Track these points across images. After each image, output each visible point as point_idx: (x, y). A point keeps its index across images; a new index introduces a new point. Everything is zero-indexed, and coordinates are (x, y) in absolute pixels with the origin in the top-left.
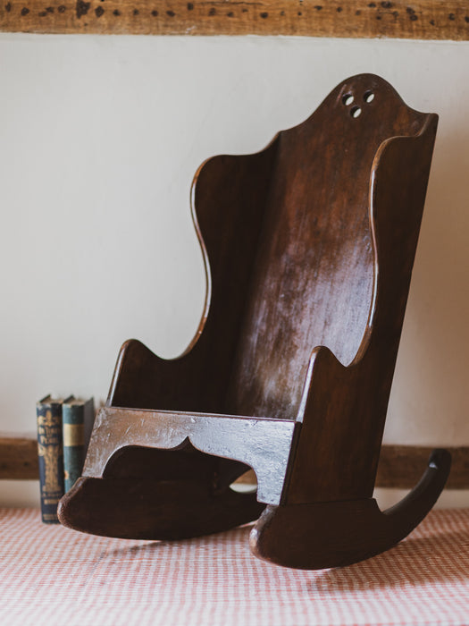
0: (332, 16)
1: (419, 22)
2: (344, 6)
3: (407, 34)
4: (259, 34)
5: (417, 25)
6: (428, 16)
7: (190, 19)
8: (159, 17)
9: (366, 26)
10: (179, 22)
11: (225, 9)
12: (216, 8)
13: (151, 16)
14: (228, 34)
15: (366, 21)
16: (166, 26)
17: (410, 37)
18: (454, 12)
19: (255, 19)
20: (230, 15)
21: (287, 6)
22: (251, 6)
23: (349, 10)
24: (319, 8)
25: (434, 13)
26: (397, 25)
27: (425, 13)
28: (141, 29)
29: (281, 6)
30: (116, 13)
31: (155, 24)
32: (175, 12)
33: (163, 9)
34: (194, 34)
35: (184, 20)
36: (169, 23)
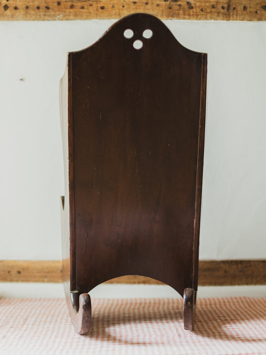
0: (142, 7)
1: (194, 10)
2: (150, 2)
3: (187, 17)
4: (100, 19)
5: (193, 12)
6: (199, 6)
7: (59, 11)
8: (41, 10)
9: (162, 13)
10: (52, 13)
11: (80, 4)
12: (74, 4)
13: (36, 9)
14: (81, 19)
15: (163, 10)
16: (45, 15)
17: (189, 19)
18: (215, 4)
19: (97, 10)
20: (82, 8)
21: (116, 2)
22: (95, 3)
23: (152, 3)
24: (135, 3)
25: (203, 4)
26: (181, 12)
27: (198, 4)
28: (31, 17)
29: (112, 2)
30: (16, 8)
31: (39, 14)
32: (50, 7)
33: (43, 5)
34: (62, 20)
35: (55, 12)
36: (47, 14)
